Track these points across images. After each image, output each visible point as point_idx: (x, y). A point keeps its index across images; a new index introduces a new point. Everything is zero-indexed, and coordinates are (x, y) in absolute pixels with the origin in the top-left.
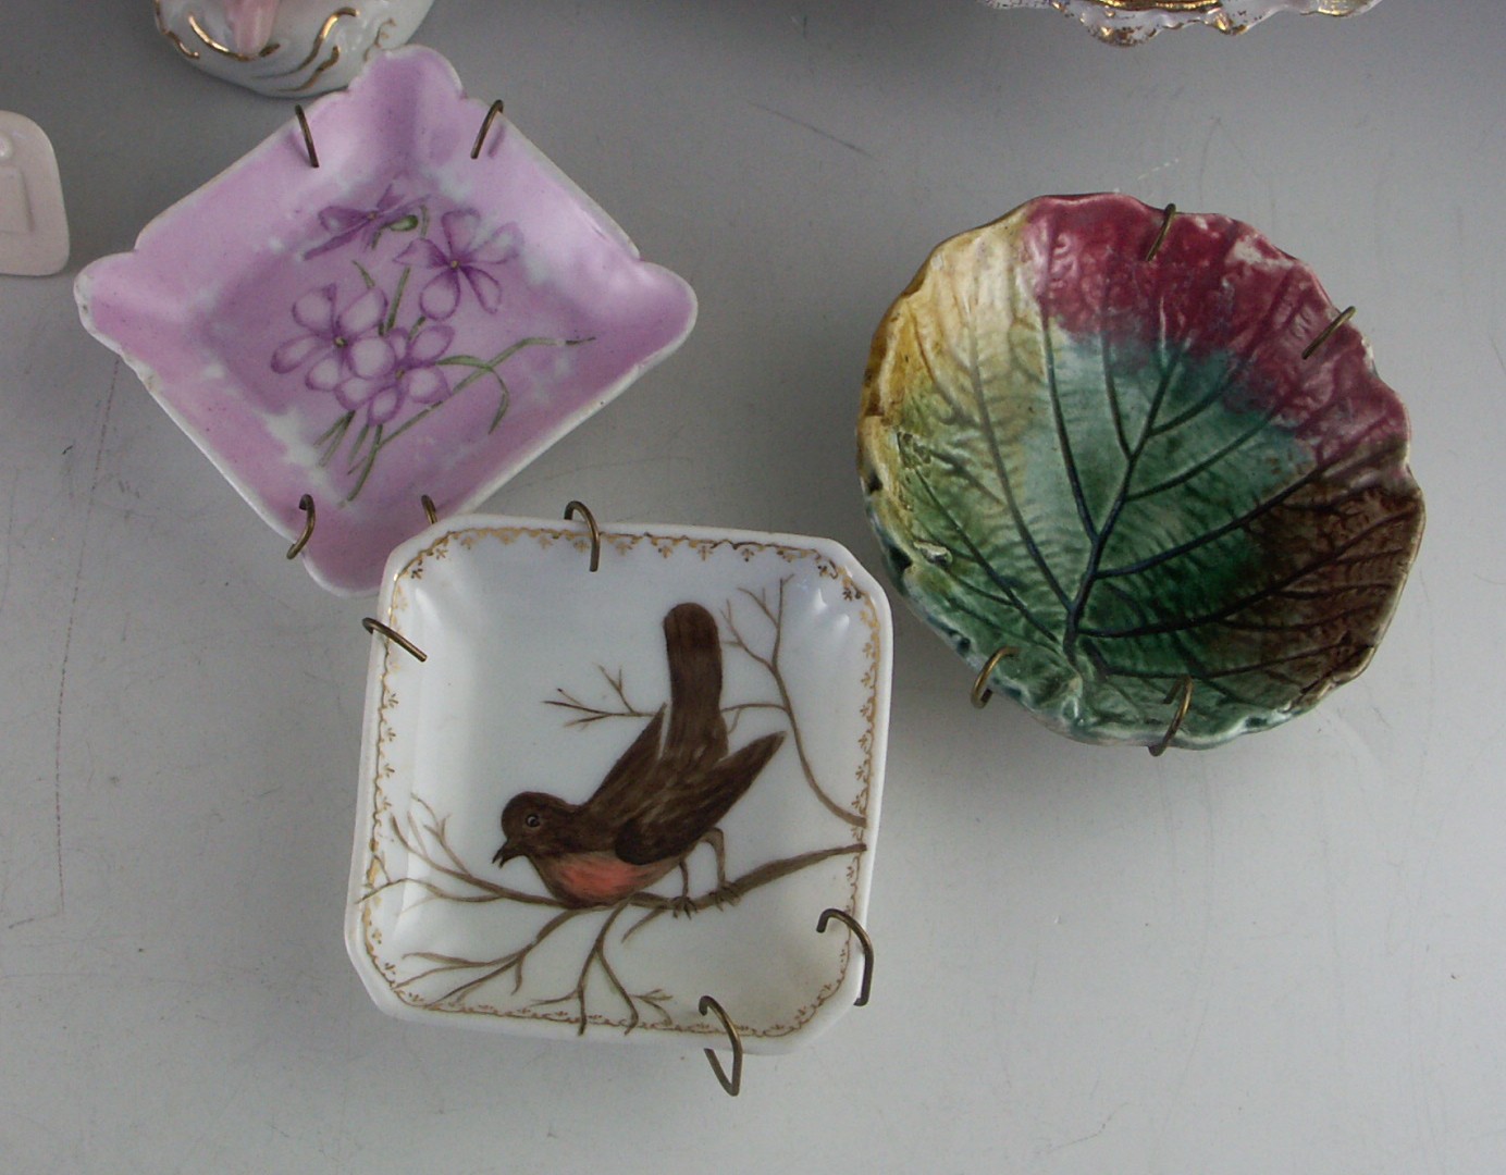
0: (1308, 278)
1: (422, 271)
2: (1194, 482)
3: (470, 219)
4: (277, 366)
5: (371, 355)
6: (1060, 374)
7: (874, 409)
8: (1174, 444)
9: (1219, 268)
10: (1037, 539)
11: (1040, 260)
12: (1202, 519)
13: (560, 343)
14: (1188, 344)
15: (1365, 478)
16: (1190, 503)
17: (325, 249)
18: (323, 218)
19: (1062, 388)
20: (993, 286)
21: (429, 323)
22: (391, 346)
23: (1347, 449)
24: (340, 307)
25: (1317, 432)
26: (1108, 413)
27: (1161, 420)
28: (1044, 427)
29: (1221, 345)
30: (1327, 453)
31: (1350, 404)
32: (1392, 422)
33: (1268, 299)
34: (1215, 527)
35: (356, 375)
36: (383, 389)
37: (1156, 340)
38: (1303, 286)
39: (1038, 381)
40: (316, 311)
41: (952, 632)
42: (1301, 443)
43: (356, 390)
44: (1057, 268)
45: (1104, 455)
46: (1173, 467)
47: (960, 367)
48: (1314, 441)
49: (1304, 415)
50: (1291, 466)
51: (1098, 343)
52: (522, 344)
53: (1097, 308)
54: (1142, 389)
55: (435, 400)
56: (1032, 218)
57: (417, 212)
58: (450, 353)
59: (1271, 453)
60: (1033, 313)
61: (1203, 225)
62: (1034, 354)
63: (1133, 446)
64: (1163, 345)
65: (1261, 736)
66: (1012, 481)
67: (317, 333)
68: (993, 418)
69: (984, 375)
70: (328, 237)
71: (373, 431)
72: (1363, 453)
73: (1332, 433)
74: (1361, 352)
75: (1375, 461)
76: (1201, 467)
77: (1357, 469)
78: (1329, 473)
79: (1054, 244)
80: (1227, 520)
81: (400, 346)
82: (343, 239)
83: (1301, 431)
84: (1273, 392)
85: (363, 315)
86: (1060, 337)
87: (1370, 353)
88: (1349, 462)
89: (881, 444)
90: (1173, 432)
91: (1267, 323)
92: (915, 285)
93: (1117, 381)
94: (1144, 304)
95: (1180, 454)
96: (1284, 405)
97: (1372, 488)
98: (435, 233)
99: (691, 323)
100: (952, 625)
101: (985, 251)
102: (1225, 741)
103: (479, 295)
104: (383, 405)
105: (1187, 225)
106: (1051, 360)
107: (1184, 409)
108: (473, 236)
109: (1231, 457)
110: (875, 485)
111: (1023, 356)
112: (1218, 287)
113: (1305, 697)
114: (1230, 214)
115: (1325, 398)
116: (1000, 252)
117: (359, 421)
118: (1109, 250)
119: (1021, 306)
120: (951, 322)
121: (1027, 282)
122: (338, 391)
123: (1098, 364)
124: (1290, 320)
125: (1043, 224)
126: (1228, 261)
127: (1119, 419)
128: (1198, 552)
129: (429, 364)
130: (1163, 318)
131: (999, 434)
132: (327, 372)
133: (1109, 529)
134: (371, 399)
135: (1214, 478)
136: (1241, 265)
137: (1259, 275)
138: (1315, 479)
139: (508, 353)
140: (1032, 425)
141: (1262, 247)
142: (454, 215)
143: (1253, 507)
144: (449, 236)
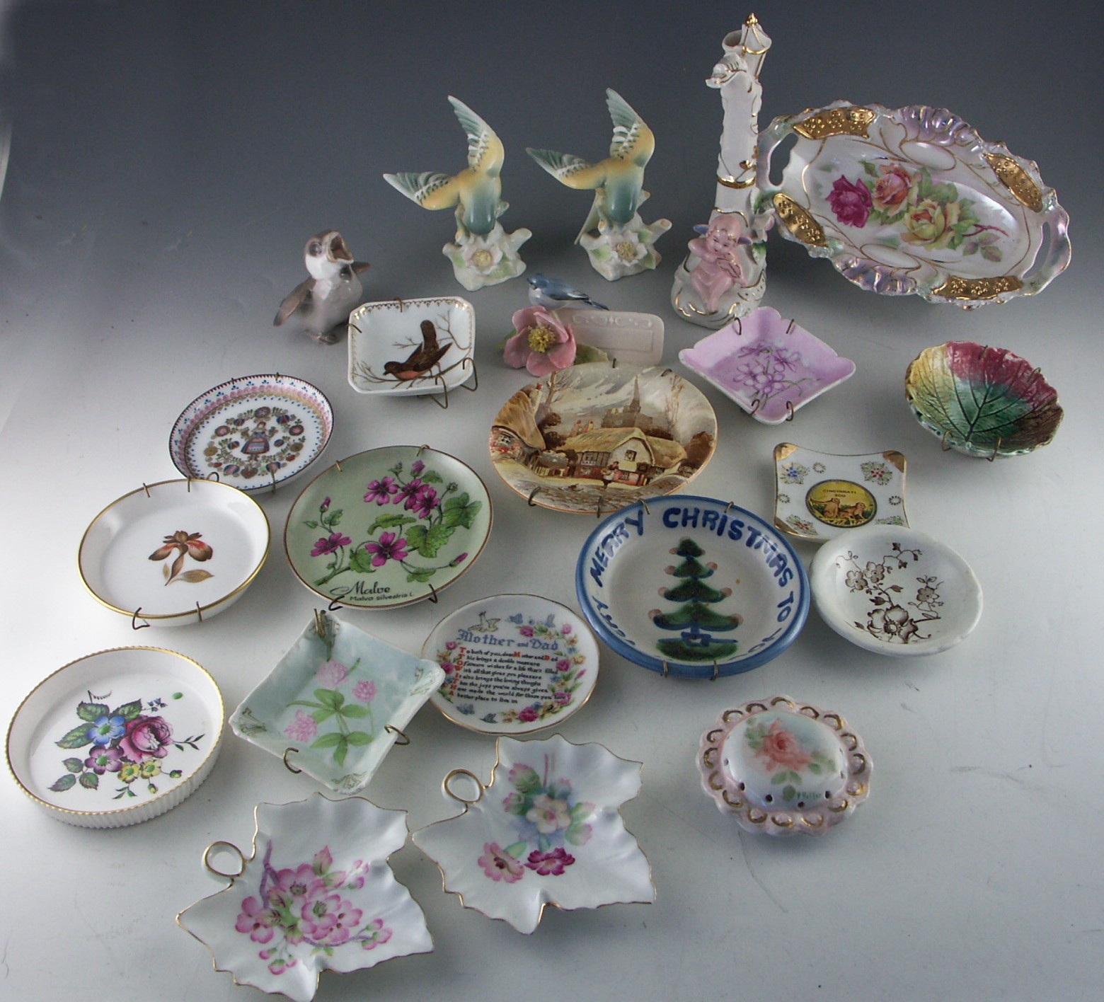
0: (1027, 362)
1: (773, 362)
2: (998, 414)
3: (784, 351)
4: (734, 380)
5: (762, 379)
6: (958, 388)
7: (909, 382)
8: (992, 406)
9: (1001, 362)
10: (955, 423)
11: (950, 358)
12: (1001, 422)
13: (815, 380)
14: (994, 382)
15: (1047, 408)
16: (997, 418)
17: (744, 356)
18: (742, 349)
19: (958, 392)
20: (937, 363)
21: (777, 373)
22: (768, 377)
23: (1041, 403)
24: (751, 368)
25: (1032, 401)
26: (972, 398)
27: (987, 400)
28: (954, 400)
29: (1004, 382)
30: (1036, 405)
31: (1041, 393)
32: (1053, 394)
33: (1016, 369)
34: (1005, 423)
35: (758, 383)
36: (767, 386)
37: (984, 382)
38: (1026, 365)
39: (951, 389)
40: (746, 369)
41: (935, 430)
42: (1028, 404)
43: (759, 386)
44: (955, 360)
45: (972, 408)
46: (992, 410)
47: (930, 382)
48: (1032, 403)
49: (1029, 398)
50: (1026, 410)
51: (968, 381)
52: (804, 379)
53: (967, 372)
54: (982, 394)
55: (782, 390)
56: (948, 346)
57: (768, 348)
58: (784, 380)
59: (1020, 407)
60: (949, 372)
61: (996, 350)
62: (950, 383)
63: (980, 406)
64: (986, 383)
65: (1022, 457)
66: (947, 411)
67: (745, 373)
68: (940, 396)
69: (936, 385)
70: (744, 354)
71: (765, 396)
72: (1046, 402)
73: (1037, 400)
74: (1043, 379)
75: (1049, 404)
76: (1000, 411)
77: (1045, 407)
78: (1037, 410)
79: (954, 354)
80: (1008, 422)
81: (770, 377)
82: (750, 354)
83: (1028, 402)
84: (1019, 393)
85: (758, 370)
86: (957, 379)
87: (1046, 379)
88: (1042, 406)
89: (913, 392)
90: (991, 403)
91: (1016, 376)
92: (918, 358)
93: (974, 391)
94: (980, 372)
95: (993, 408)
96: (1022, 396)
97: (1049, 410)
98: (775, 353)
99: (855, 370)
100: (935, 428)
101: (935, 352)
102: (1011, 456)
103: (790, 367)
104: (767, 390)
105: (991, 351)
106: (955, 384)
107: (993, 398)
108: (787, 355)
109: (1008, 409)
110: (911, 398)
111: (947, 383)
112: (1002, 367)
113: (1032, 448)
114: (1004, 348)
115: (1034, 392)
116: (939, 354)
117: (761, 393)
118: (969, 357)
119: (945, 370)
120: (928, 369)
121: (947, 363)
122: (754, 386)
123: (968, 387)
124: (1023, 374)
125: (951, 347)
126: (1004, 360)
127: (975, 400)
128: (1001, 428)
129: (779, 382)
130: (986, 376)
131: (942, 400)
132: (750, 382)
133: (974, 423)
134: (764, 389)
135: (1004, 413)
136: (1007, 361)
137: (1013, 363)
138: (1033, 412)
139: (801, 381)
140: (951, 399)
141: (1013, 355)
142: (778, 351)
143: (1015, 419)
144: (779, 355)
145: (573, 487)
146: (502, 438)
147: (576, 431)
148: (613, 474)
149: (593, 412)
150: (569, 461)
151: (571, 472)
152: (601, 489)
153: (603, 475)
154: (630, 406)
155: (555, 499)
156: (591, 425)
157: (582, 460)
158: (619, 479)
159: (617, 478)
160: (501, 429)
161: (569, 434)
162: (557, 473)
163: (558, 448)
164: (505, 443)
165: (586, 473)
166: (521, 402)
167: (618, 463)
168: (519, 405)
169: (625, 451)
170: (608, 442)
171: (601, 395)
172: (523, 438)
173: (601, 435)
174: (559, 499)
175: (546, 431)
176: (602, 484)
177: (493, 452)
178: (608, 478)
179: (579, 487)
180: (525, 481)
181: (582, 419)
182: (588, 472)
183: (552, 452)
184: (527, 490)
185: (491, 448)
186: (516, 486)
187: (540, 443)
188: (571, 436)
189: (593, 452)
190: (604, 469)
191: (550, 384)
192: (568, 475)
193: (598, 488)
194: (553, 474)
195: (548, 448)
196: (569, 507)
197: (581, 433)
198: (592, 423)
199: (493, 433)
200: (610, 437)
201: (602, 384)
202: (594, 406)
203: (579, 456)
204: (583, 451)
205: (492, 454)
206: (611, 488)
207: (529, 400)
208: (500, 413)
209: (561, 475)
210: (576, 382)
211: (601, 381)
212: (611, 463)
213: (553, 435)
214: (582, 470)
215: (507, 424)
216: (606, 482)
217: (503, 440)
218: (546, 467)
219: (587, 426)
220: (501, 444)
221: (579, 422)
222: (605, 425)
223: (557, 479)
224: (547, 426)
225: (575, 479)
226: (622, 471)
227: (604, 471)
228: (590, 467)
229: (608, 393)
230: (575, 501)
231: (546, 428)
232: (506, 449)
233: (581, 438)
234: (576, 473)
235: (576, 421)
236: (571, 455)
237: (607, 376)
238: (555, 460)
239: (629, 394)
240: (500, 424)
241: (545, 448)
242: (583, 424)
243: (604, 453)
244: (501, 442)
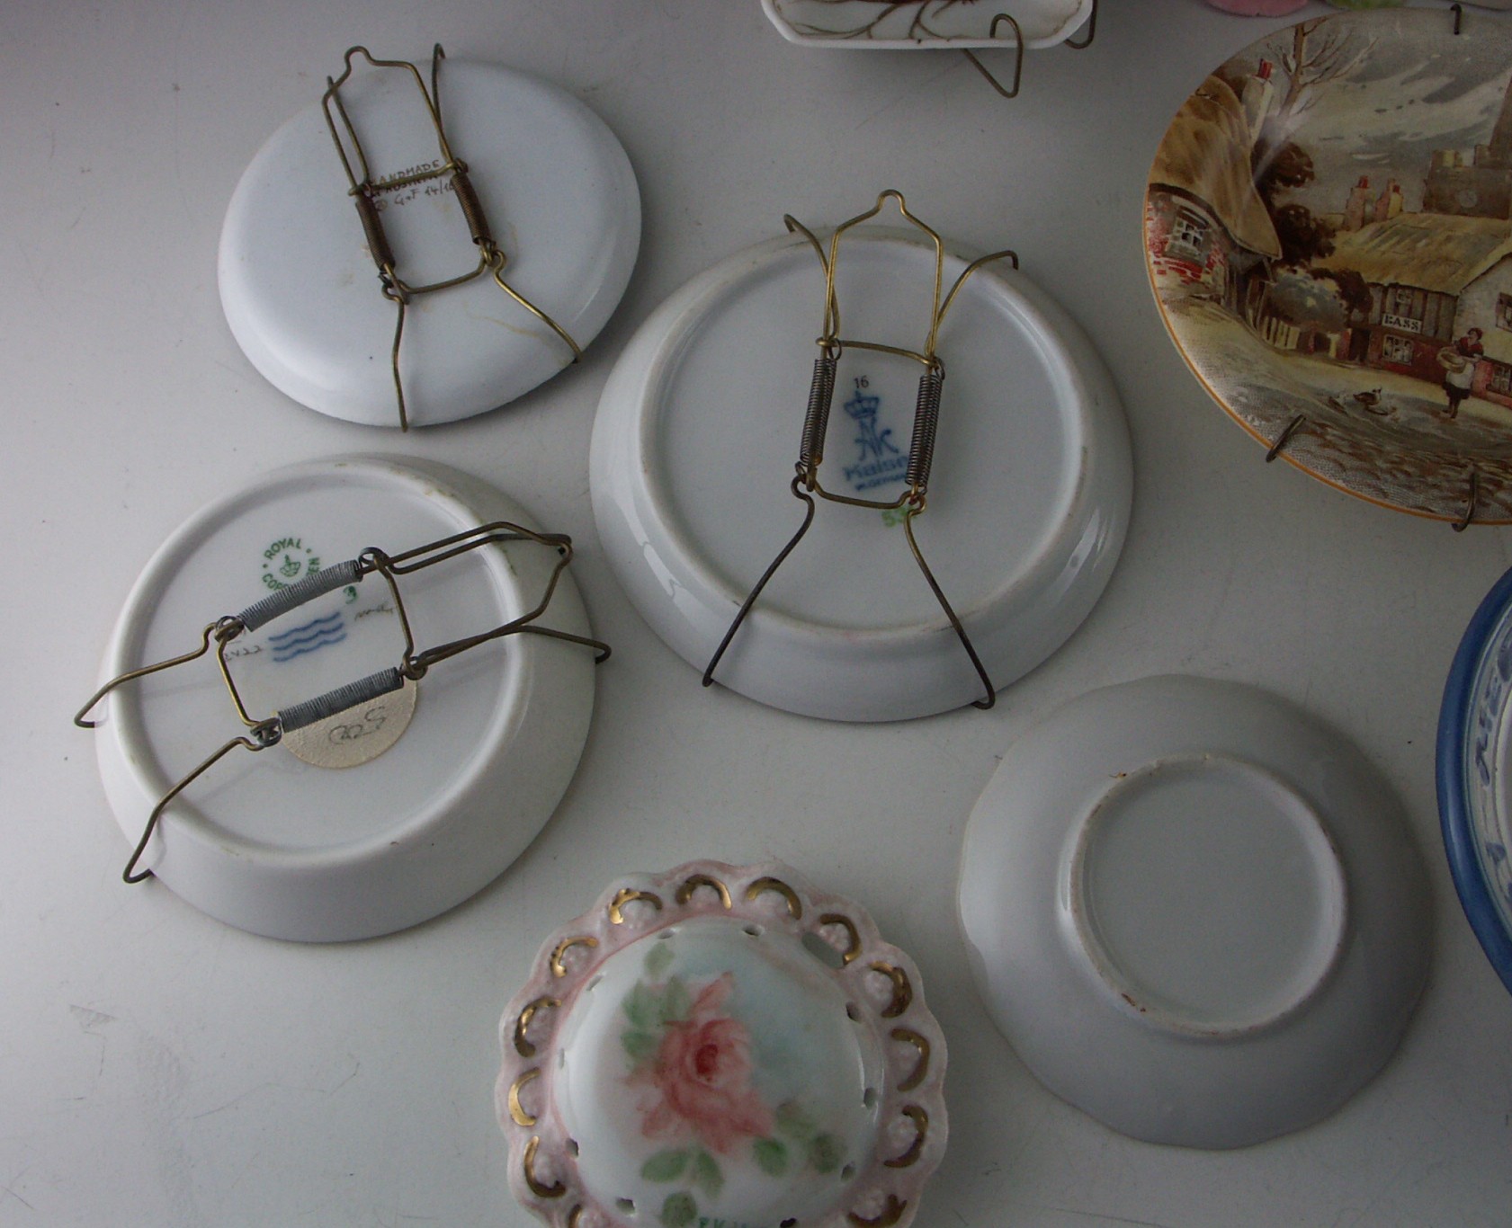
145: (1367, 399)
146: (1183, 230)
147: (1359, 213)
148: (1469, 368)
149: (1393, 152)
150: (1350, 309)
151: (1360, 348)
152: (1443, 415)
153: (1445, 370)
154: (1490, 148)
155: (1349, 462)
156: (1395, 198)
157: (1383, 311)
158: (1489, 387)
159: (1481, 386)
160: (1176, 200)
161: (1339, 220)
162: (1321, 345)
163: (1317, 263)
164: (1189, 245)
165: (1398, 356)
166: (1221, 114)
167: (1480, 334)
168: (1218, 122)
169: (1496, 297)
170: (1447, 260)
171: (1411, 102)
172: (1226, 221)
173: (1426, 233)
174: (1357, 463)
175: (1280, 201)
176: (1441, 398)
177: (1162, 273)
178: (1459, 381)
179: (1383, 403)
180: (1260, 389)
181: (1370, 173)
182: (1402, 354)
183: (1301, 272)
184: (1268, 420)
185: (1153, 258)
186: (1234, 401)
187: (1266, 240)
188: (1346, 227)
189: (1413, 289)
190: (1445, 351)
191: (1293, 65)
192: (1351, 357)
193: (1434, 410)
194: (1311, 344)
195: (1290, 259)
196: (1385, 495)
197: (1372, 220)
198: (1396, 189)
199: (1158, 210)
200: (1450, 246)
201: (1420, 76)
202: (1395, 135)
203: (1375, 295)
204: (1386, 282)
205: (1159, 281)
206: (1469, 417)
207: (1242, 109)
208: (1166, 144)
209: (1332, 353)
210: (1357, 63)
211: (1420, 67)
212: (1460, 333)
213: (1298, 216)
214: (1387, 346)
215: (1190, 181)
216: (1457, 395)
217: (1185, 237)
218: (1290, 320)
219: (1384, 197)
220: (1182, 249)
221: (1363, 183)
222: (1433, 202)
223: (1320, 365)
224: (1279, 184)
225: (1372, 374)
226: (1493, 362)
227: (1446, 357)
228: (1410, 339)
229: (1430, 99)
230: (1401, 477)
231: (1278, 191)
232: (1196, 268)
233: (1372, 238)
234: (1372, 355)
235: (1356, 181)
236: (1353, 288)
237: (1435, 56)
238: (1310, 302)
239: (1487, 110)
240: (1172, 182)
241: (1281, 257)
242: (1373, 191)
243: (1442, 294)
244: (1181, 243)
